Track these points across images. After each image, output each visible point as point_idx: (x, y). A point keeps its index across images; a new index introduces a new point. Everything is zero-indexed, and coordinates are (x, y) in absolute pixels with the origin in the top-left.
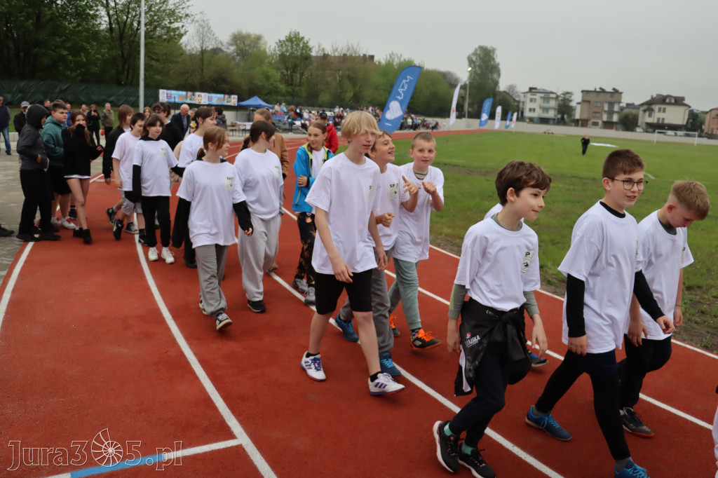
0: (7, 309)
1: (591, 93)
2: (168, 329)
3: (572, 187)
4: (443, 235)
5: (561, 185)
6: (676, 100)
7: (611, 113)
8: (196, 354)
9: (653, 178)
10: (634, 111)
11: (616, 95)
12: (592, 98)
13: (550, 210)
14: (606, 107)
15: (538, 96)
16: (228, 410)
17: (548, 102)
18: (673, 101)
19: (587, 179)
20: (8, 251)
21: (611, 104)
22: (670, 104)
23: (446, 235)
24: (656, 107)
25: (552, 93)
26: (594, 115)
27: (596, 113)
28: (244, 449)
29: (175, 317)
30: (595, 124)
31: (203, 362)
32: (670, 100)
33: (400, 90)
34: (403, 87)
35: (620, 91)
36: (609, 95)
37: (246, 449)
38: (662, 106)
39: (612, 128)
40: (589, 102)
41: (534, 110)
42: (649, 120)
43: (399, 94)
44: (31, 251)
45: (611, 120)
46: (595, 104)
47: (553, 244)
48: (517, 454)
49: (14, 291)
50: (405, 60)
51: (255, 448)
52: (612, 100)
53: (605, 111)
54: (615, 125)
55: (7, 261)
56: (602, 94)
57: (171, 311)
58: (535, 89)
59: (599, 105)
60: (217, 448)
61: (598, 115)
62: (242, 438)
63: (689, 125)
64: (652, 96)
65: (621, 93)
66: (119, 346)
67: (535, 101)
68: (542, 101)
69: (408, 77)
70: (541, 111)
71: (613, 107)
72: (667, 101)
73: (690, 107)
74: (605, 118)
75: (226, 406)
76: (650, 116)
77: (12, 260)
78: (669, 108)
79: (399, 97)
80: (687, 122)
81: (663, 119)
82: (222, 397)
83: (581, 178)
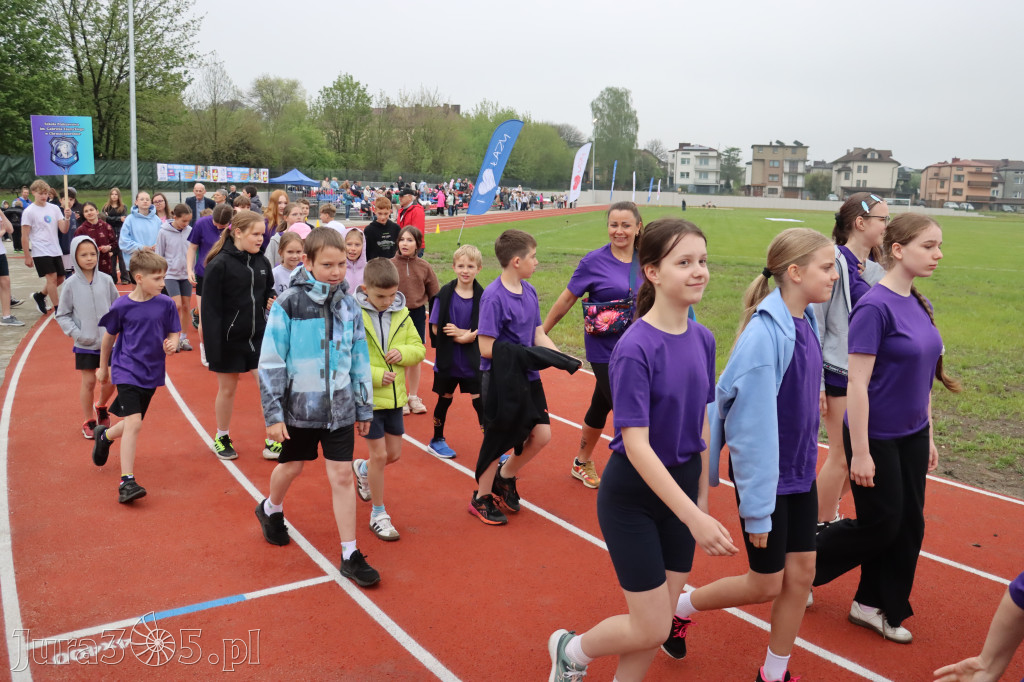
1: (764, 149)
3: (736, 277)
4: (564, 345)
6: (880, 156)
7: (793, 175)
10: (825, 172)
11: (800, 150)
12: (767, 155)
14: (787, 168)
15: (693, 154)
16: (312, 547)
17: (706, 163)
18: (876, 157)
21: (794, 163)
22: (873, 160)
23: (568, 345)
24: (854, 166)
25: (711, 150)
26: (771, 178)
27: (773, 176)
28: (336, 585)
30: (773, 191)
32: (873, 155)
33: (495, 154)
34: (499, 149)
35: (805, 144)
36: (790, 150)
37: (340, 585)
38: (863, 164)
39: (796, 197)
40: (763, 160)
41: (688, 174)
42: (847, 184)
43: (494, 159)
45: (794, 185)
46: (771, 164)
50: (503, 110)
52: (795, 157)
53: (786, 174)
54: (800, 193)
56: (780, 150)
58: (688, 145)
59: (776, 164)
60: (307, 585)
61: (776, 179)
62: (333, 574)
63: (900, 190)
64: (848, 151)
65: (807, 147)
67: (688, 162)
68: (698, 162)
69: (505, 135)
70: (698, 176)
71: (797, 168)
72: (869, 156)
73: (899, 165)
74: (786, 184)
76: (847, 178)
78: (871, 166)
79: (493, 164)
80: (897, 185)
81: (865, 182)
83: (750, 266)
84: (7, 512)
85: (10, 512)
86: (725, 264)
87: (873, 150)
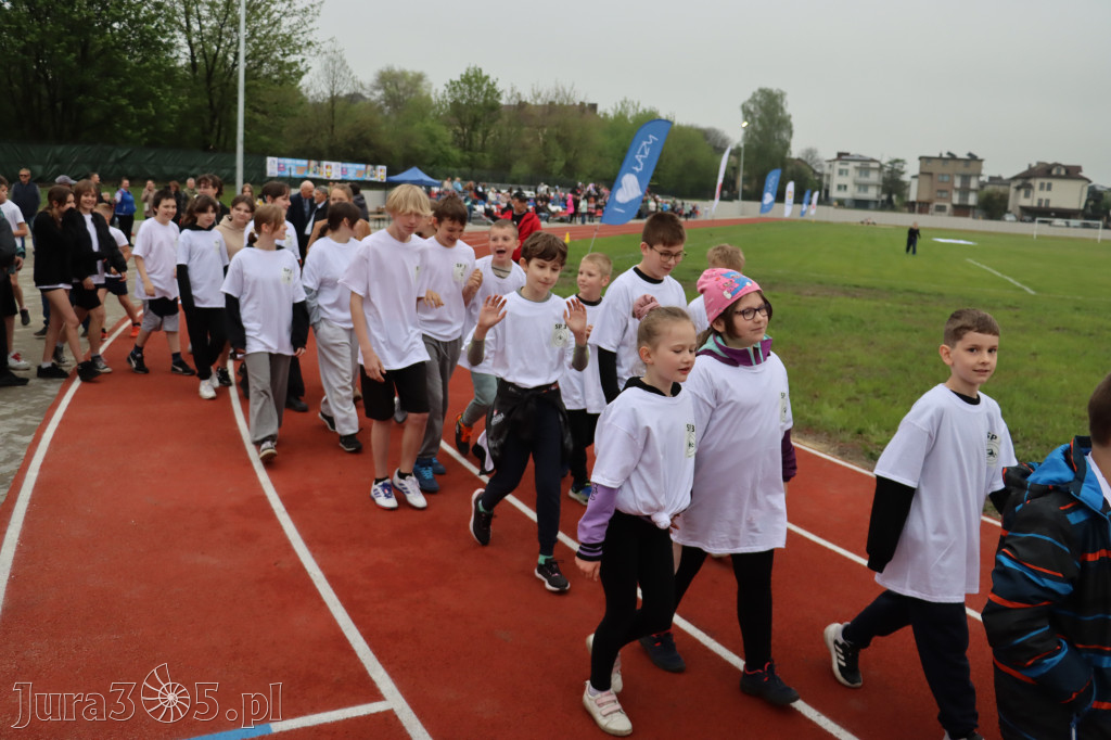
0: (33, 495)
1: (934, 161)
2: (279, 528)
3: (905, 307)
5: (888, 305)
6: (1067, 172)
7: (965, 191)
8: (322, 567)
9: (1032, 292)
10: (1001, 189)
11: (973, 163)
12: (936, 168)
13: (872, 343)
14: (958, 183)
15: (851, 166)
16: (372, 655)
17: (867, 175)
18: (1063, 172)
19: (929, 294)
20: (35, 405)
21: (966, 178)
22: (1058, 177)
24: (1036, 183)
25: (873, 160)
26: (939, 194)
27: (941, 191)
28: (396, 717)
29: (289, 509)
30: (941, 209)
31: (333, 580)
33: (638, 157)
34: (643, 153)
35: (980, 157)
36: (962, 164)
37: (400, 717)
38: (1046, 181)
39: (966, 215)
40: (931, 174)
41: (845, 187)
42: (1026, 202)
43: (637, 164)
44: (69, 405)
45: (964, 203)
46: (940, 178)
47: (878, 397)
48: (824, 727)
49: (43, 467)
50: (644, 111)
51: (414, 716)
52: (967, 171)
53: (956, 189)
54: (971, 211)
55: (33, 421)
56: (951, 163)
57: (284, 499)
58: (847, 154)
59: (946, 179)
60: (354, 715)
61: (944, 195)
62: (393, 699)
63: (1089, 211)
64: (1030, 165)
65: (981, 161)
66: (203, 553)
67: (847, 174)
68: (857, 174)
69: (651, 136)
70: (856, 189)
71: (969, 183)
72: (1054, 172)
73: (1090, 182)
74: (956, 199)
75: (368, 648)
76: (1027, 195)
77: (42, 419)
78: (1056, 183)
79: (637, 169)
80: (1086, 205)
81: (1048, 201)
82: (362, 634)
83: (920, 294)
84: (7, 575)
85: (10, 576)
86: (891, 291)
87: (1060, 165)
